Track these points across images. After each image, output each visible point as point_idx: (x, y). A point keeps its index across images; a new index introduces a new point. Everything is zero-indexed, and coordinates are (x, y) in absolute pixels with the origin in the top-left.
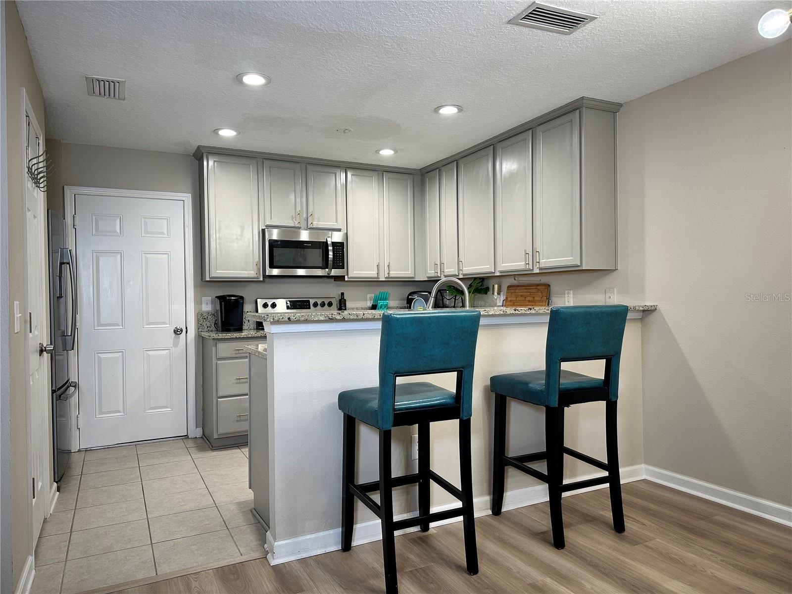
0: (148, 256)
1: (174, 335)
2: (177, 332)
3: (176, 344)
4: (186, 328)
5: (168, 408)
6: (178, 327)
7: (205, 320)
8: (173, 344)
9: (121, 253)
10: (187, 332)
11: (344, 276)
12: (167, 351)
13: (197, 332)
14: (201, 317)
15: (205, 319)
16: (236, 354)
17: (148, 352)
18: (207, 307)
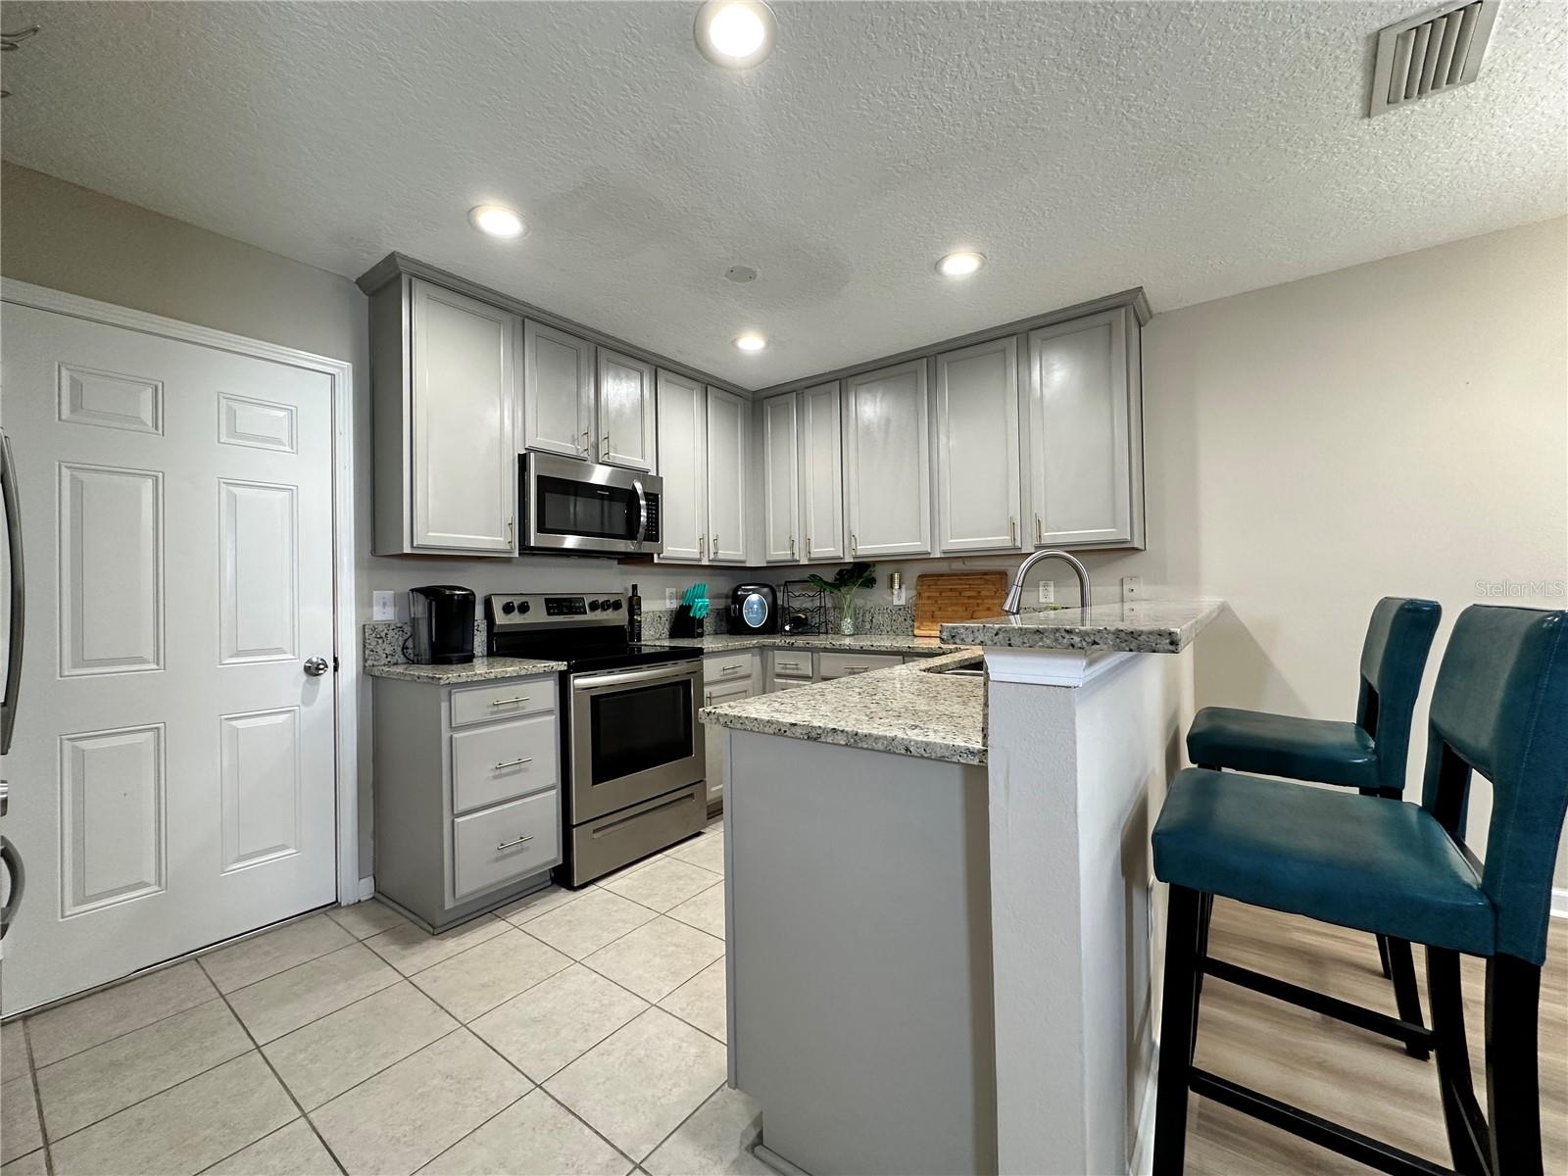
0: (236, 490)
1: (304, 677)
2: (313, 670)
3: (308, 699)
4: (336, 660)
5: (288, 848)
6: (315, 660)
7: (380, 641)
8: (302, 699)
9: (157, 477)
10: (336, 669)
11: (652, 555)
12: (287, 715)
13: (361, 669)
14: (369, 636)
15: (381, 638)
16: (492, 713)
17: (234, 723)
18: (384, 613)
